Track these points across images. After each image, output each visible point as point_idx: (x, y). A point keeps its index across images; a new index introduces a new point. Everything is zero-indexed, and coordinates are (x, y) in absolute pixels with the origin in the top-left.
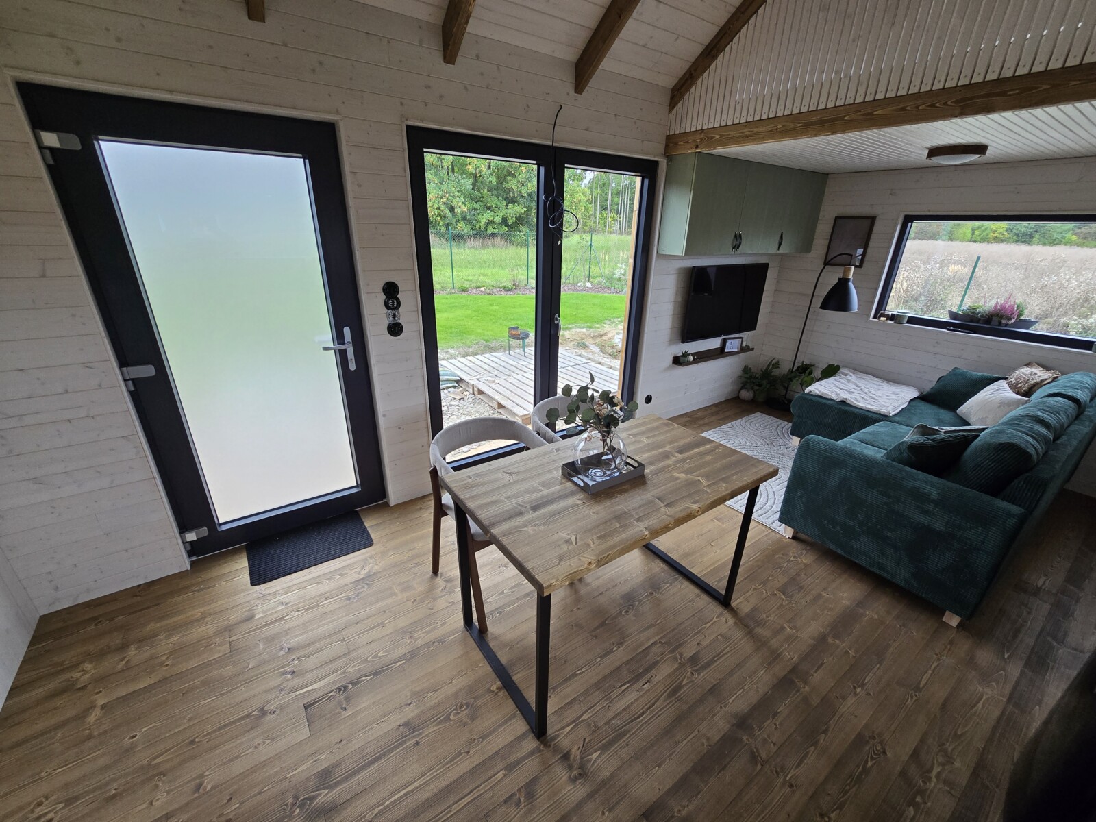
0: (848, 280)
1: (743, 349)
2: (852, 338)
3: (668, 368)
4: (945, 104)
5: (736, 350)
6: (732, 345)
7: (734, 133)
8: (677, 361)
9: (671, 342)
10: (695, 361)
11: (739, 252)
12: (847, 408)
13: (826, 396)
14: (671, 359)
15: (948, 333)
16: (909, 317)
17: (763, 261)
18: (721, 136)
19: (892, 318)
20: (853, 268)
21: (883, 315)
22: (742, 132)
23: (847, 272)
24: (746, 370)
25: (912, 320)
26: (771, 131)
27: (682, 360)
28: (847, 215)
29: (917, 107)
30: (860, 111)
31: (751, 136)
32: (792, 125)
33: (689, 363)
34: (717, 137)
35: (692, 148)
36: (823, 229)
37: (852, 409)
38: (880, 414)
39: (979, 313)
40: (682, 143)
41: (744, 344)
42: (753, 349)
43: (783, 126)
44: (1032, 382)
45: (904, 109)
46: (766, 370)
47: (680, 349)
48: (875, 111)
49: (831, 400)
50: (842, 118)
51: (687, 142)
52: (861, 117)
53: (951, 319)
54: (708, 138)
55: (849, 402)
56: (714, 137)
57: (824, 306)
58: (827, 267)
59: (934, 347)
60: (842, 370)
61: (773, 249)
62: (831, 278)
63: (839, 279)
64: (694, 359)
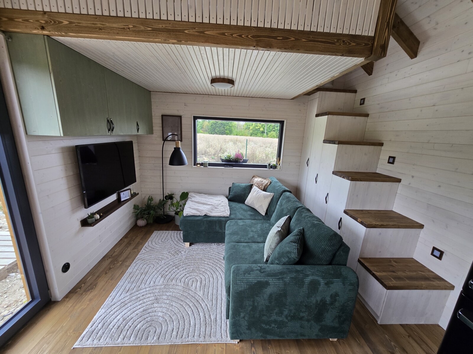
0: (179, 148)
1: (133, 195)
2: (188, 177)
3: (79, 232)
4: (247, 36)
5: (128, 198)
6: (125, 196)
7: (84, 23)
8: (85, 223)
9: (74, 210)
10: (102, 218)
11: (114, 134)
12: (209, 219)
13: (196, 215)
14: (79, 223)
15: (225, 169)
16: (209, 163)
17: (128, 139)
18: (71, 23)
19: (202, 164)
20: (180, 141)
21: (198, 164)
22: (93, 24)
23: (177, 144)
24: (136, 207)
25: (210, 165)
26: (124, 28)
27: (90, 221)
28: (167, 115)
29: (232, 35)
30: (195, 29)
31: (104, 28)
32: (142, 28)
33: (97, 221)
34: (66, 23)
35: (36, 28)
36: (157, 122)
37: (212, 218)
38: (224, 217)
39: (232, 158)
40: (20, 20)
41: (132, 193)
42: (138, 194)
43: (134, 26)
44: (264, 185)
45: (223, 34)
46: (148, 203)
47: (85, 213)
48: (205, 31)
49: (199, 216)
50: (182, 31)
51: (27, 21)
52: (197, 33)
53: (223, 162)
54: (55, 22)
55: (208, 215)
56: (62, 22)
57: (172, 163)
58: (165, 142)
59: (222, 175)
60: (190, 194)
61: (135, 132)
62: (170, 148)
63: (175, 148)
64: (101, 217)
